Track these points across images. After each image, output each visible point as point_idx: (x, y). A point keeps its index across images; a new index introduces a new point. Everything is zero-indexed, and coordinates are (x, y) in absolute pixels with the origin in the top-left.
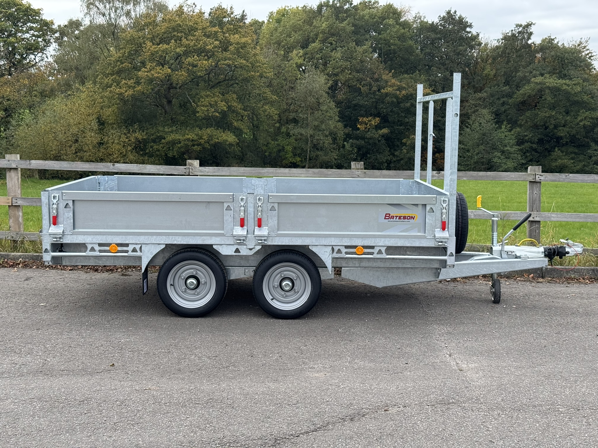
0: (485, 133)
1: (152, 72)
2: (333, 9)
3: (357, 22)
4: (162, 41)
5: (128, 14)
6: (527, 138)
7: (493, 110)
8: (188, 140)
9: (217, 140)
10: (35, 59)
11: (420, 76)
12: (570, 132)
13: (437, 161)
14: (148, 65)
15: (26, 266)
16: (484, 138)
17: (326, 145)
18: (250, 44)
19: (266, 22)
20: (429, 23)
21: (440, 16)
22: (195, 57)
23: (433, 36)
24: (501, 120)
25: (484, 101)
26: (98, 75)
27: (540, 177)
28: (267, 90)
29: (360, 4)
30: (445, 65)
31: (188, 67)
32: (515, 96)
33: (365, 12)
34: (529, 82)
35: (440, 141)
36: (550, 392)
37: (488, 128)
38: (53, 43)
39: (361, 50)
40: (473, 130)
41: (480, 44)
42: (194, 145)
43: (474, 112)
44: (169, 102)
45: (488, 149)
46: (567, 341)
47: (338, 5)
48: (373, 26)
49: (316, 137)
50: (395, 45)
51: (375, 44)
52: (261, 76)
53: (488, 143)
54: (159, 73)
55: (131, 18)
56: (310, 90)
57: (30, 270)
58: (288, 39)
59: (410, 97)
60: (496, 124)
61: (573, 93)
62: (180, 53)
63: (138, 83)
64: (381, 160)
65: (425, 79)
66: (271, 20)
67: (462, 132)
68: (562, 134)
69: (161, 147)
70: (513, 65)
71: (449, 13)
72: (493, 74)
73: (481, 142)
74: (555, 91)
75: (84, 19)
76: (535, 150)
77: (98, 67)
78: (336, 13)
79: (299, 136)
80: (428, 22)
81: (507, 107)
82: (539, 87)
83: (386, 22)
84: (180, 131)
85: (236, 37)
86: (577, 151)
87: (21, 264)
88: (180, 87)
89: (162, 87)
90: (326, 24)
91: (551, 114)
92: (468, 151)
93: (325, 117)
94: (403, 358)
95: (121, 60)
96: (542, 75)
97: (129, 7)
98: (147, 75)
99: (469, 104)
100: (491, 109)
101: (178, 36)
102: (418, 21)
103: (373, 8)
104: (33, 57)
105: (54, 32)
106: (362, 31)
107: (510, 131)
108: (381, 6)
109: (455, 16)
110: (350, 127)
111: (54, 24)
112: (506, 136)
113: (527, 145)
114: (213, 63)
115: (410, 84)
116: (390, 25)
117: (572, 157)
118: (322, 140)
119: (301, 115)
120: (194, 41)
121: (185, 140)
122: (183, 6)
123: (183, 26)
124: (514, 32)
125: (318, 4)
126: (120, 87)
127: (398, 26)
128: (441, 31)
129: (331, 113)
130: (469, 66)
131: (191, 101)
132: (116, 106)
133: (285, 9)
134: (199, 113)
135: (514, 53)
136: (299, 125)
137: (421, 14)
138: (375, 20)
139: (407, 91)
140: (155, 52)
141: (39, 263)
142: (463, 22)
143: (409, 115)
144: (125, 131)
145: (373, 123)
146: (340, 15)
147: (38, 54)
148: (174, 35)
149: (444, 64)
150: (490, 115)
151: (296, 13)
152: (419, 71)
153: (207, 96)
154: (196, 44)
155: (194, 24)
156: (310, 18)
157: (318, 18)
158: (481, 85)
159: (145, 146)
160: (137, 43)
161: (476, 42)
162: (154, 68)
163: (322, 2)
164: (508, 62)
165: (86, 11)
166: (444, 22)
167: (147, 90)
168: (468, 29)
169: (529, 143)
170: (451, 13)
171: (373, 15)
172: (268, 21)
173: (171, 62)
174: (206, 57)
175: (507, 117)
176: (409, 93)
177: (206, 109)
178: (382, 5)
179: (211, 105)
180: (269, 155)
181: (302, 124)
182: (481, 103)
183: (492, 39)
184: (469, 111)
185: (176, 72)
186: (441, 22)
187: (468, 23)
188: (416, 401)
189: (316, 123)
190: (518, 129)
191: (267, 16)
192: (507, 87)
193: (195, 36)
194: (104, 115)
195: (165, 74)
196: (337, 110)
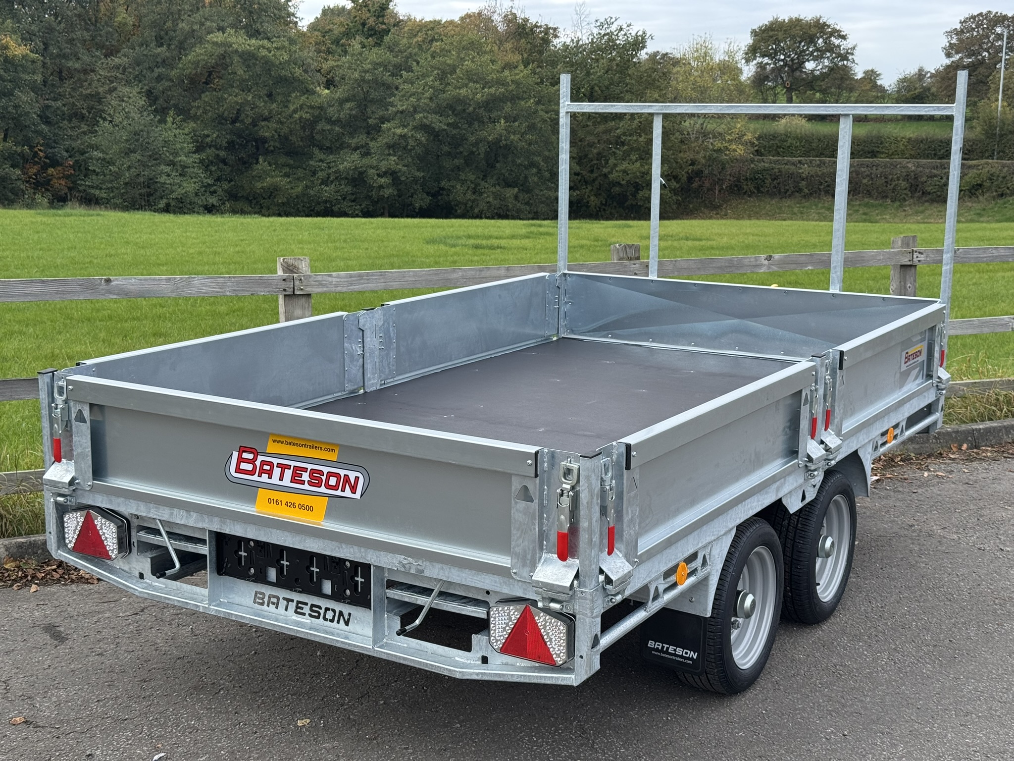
0: (139, 131)
6: (208, 140)
7: (141, 89)
12: (279, 130)
13: (52, 183)
16: (138, 139)
24: (163, 107)
25: (125, 71)
32: (180, 66)
34: (201, 41)
35: (53, 144)
37: (143, 122)
40: (116, 125)
43: (110, 92)
45: (145, 159)
53: (146, 149)
60: (155, 115)
61: (278, 62)
65: (13, 27)
67: (95, 128)
68: (267, 134)
72: (131, 23)
73: (133, 146)
74: (248, 58)
76: (224, 161)
81: (168, 84)
82: (221, 50)
86: (292, 162)
91: (246, 100)
92: (112, 163)
96: (222, 29)
99: (99, 77)
100: (140, 87)
107: (181, 127)
112: (175, 136)
113: (211, 152)
117: (285, 173)
150: (139, 98)
158: (115, 43)
169: (213, 149)
182: (120, 76)
184: (101, 90)
190: (192, 124)
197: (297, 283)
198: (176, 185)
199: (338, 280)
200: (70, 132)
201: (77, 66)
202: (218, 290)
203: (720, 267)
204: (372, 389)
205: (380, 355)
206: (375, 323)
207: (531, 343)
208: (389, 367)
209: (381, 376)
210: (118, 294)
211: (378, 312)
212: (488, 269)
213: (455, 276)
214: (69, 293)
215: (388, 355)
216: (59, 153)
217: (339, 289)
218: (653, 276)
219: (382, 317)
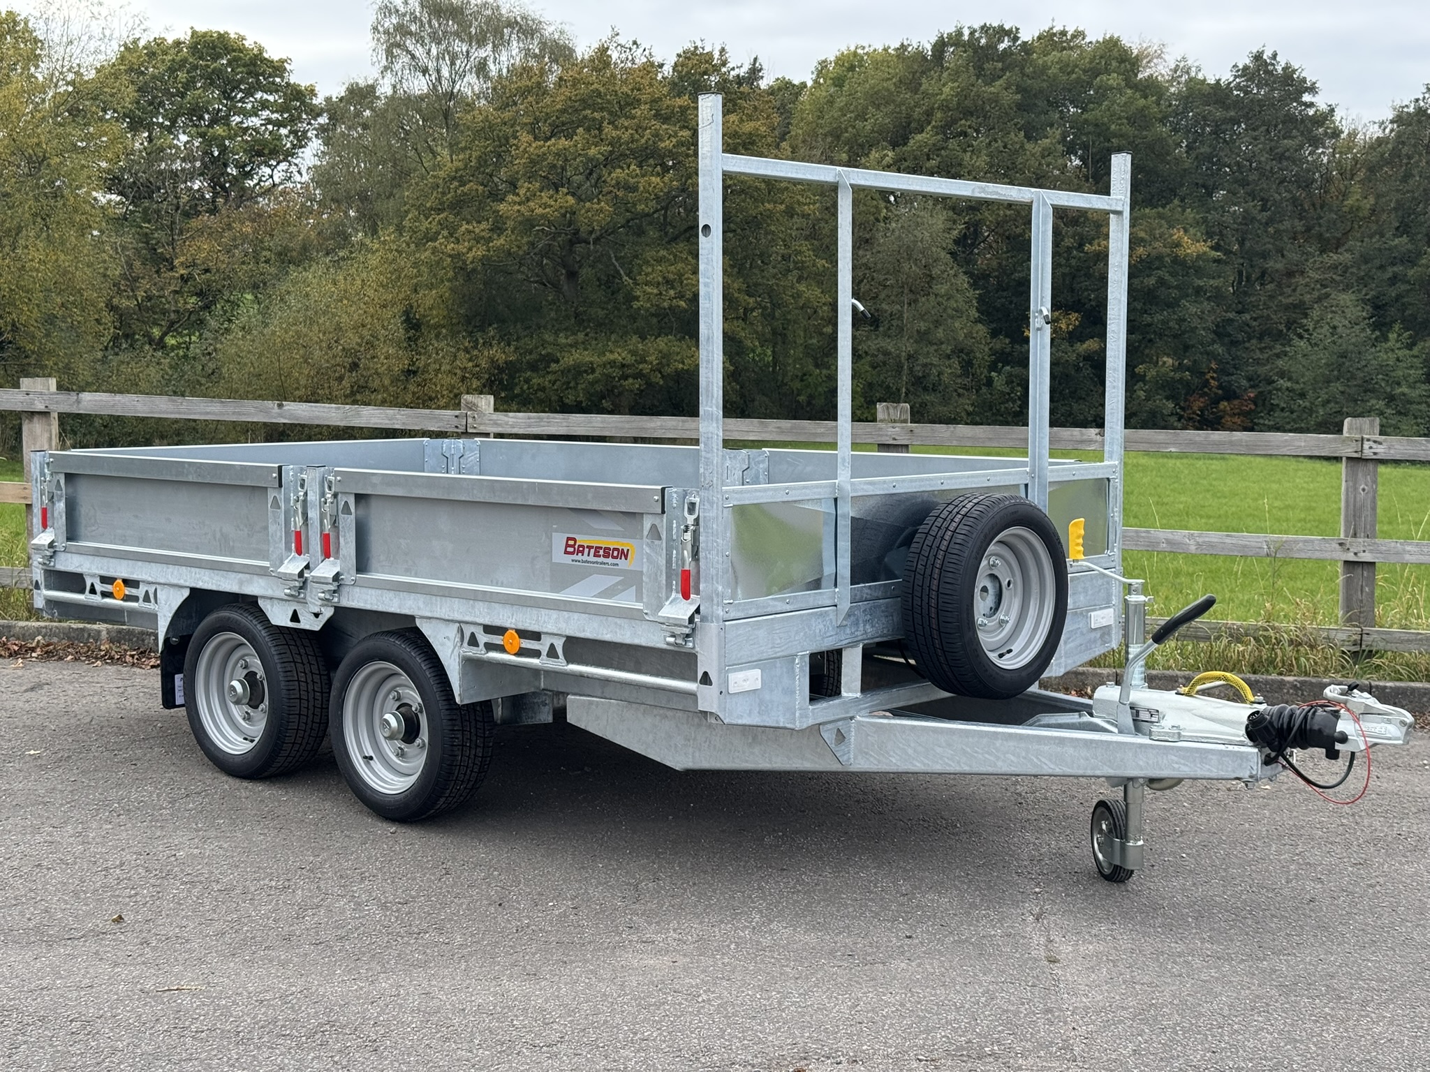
0: (1346, 351)
1: (531, 204)
2: (970, 52)
3: (1029, 82)
4: (560, 129)
5: (481, 68)
7: (1366, 295)
8: (612, 363)
9: (681, 366)
10: (271, 177)
11: (1184, 211)
13: (1223, 421)
14: (522, 187)
15: (49, 654)
16: (1344, 363)
17: (945, 378)
18: (765, 137)
19: (810, 84)
20: (1209, 82)
21: (1235, 66)
22: (632, 167)
23: (1219, 114)
24: (1388, 320)
25: (1345, 272)
26: (407, 212)
27: (1374, 446)
28: (805, 246)
29: (1039, 38)
30: (1248, 185)
31: (616, 190)
32: (1424, 261)
33: (1049, 58)
35: (1232, 370)
36: (1279, 1033)
37: (1353, 340)
38: (314, 139)
39: (1038, 149)
40: (1316, 344)
41: (1336, 133)
42: (626, 378)
43: (1319, 300)
44: (572, 275)
45: (1353, 391)
46: (1378, 888)
47: (983, 41)
48: (1070, 91)
49: (922, 360)
50: (1121, 136)
51: (1073, 133)
52: (790, 212)
53: (1353, 377)
54: (546, 206)
55: (487, 78)
56: (909, 247)
57: (55, 664)
58: (859, 124)
59: (1157, 263)
60: (1373, 331)
62: (598, 159)
63: (498, 229)
64: (1082, 417)
65: (1194, 218)
66: (822, 81)
67: (1288, 349)
69: (550, 381)
70: (1418, 187)
71: (1258, 57)
72: (1368, 206)
73: (1336, 373)
75: (381, 82)
77: (407, 194)
78: (979, 60)
79: (881, 357)
80: (1205, 80)
81: (1404, 287)
83: (1101, 81)
84: (594, 342)
85: (731, 120)
87: (39, 649)
88: (597, 240)
89: (554, 239)
90: (952, 89)
92: (1303, 395)
93: (945, 310)
94: (905, 921)
95: (461, 176)
97: (482, 53)
98: (519, 211)
99: (1307, 280)
100: (1364, 292)
101: (594, 119)
102: (1183, 79)
103: (1071, 48)
104: (268, 171)
105: (315, 113)
106: (1041, 103)
107: (1410, 347)
108: (1091, 42)
109: (1273, 65)
110: (1006, 336)
111: (315, 95)
112: (1398, 360)
114: (675, 183)
115: (1157, 232)
116: (1111, 88)
118: (935, 366)
119: (885, 306)
120: (630, 131)
121: (604, 365)
122: (608, 48)
123: (606, 95)
124: (1422, 104)
125: (934, 39)
126: (457, 239)
127: (1129, 91)
128: (1238, 102)
129: (959, 302)
130: (1307, 186)
131: (622, 272)
132: (447, 284)
133: (855, 54)
134: (638, 301)
135: (1420, 155)
136: (881, 329)
137: (1189, 63)
138: (1074, 76)
139: (1149, 248)
140: (539, 156)
141: (82, 648)
142: (1293, 80)
143: (1154, 307)
144: (467, 344)
145: (1063, 326)
146: (986, 66)
147: (278, 164)
148: (585, 117)
149: (1244, 183)
150: (1359, 308)
151: (882, 60)
152: (1182, 200)
153: (660, 261)
154: (637, 136)
155: (632, 90)
156: (914, 73)
157: (932, 72)
158: (1339, 235)
159: (512, 377)
160: (498, 135)
161: (1328, 128)
162: (535, 195)
163: (945, 36)
164: (1407, 177)
165: (384, 62)
166: (1247, 81)
167: (519, 247)
168: (1306, 98)
170: (1265, 57)
171: (1068, 65)
172: (816, 81)
173: (577, 179)
174: (659, 168)
175: (1404, 311)
176: (1154, 253)
177: (655, 291)
178: (1094, 41)
179: (668, 282)
180: (809, 403)
181: (889, 329)
182: (1338, 278)
183: (1367, 122)
184: (1307, 297)
185: (588, 204)
186: (1238, 80)
187: (1305, 82)
188: (890, 1047)
189: (923, 326)
191: (814, 69)
192: (1405, 239)
193: (634, 118)
194: (419, 306)
195: (561, 207)
196: (973, 294)
197: (470, 420)
198: (1390, 427)
200: (1258, 355)
201: (1279, 266)
202: (387, 422)
216: (1236, 382)
217: (515, 430)
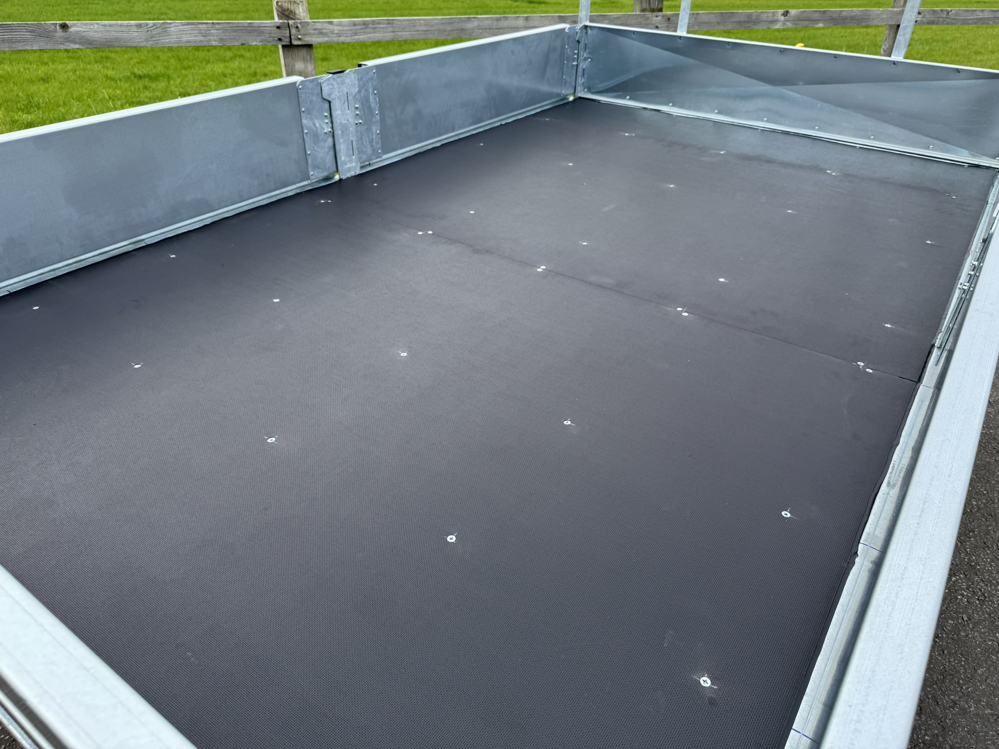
197: (293, 31)
199: (341, 28)
202: (201, 38)
203: (739, 23)
204: (349, 175)
205: (357, 132)
206: (346, 90)
207: (546, 105)
208: (372, 146)
209: (360, 158)
210: (80, 44)
211: (351, 76)
212: (506, 18)
213: (470, 25)
214: (19, 42)
215: (369, 130)
217: (342, 39)
218: (682, 32)
219: (356, 82)
